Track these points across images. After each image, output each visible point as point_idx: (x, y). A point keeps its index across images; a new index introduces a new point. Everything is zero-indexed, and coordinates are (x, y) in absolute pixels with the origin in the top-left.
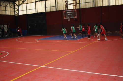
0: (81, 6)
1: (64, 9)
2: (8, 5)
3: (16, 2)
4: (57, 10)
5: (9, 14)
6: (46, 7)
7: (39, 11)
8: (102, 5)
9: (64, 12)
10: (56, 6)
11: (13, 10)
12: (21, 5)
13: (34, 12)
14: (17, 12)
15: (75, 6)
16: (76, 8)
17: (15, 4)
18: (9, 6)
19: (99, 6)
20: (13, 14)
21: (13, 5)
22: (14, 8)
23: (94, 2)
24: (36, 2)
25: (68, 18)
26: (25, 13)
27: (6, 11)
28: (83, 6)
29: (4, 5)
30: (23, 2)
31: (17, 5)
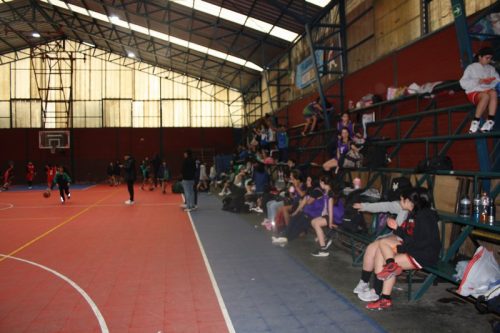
0: (74, 122)
1: (39, 126)
4: (14, 126)
8: (118, 125)
15: (66, 123)
19: (112, 125)
23: (102, 117)
25: (50, 147)
28: (78, 123)
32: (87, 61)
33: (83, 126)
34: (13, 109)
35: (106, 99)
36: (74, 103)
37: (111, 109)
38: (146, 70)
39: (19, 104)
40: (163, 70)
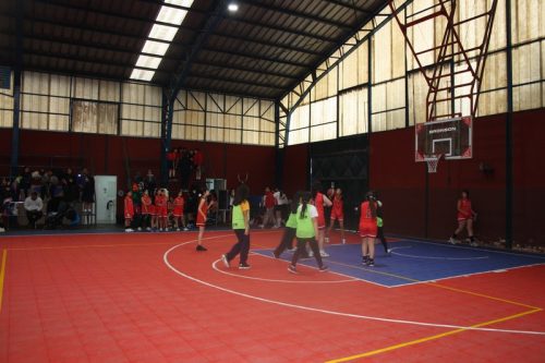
2: (254, 112)
3: (282, 98)
5: (256, 142)
6: (370, 114)
7: (349, 129)
9: (417, 128)
10: (407, 107)
11: (272, 127)
12: (297, 109)
13: (329, 134)
14: (283, 134)
15: (469, 97)
17: (280, 109)
18: (257, 115)
20: (269, 141)
21: (272, 109)
22: (277, 120)
24: (340, 93)
25: (432, 158)
27: (242, 130)
29: (237, 109)
30: (302, 97)
31: (284, 109)
34: (410, 91)
39: (417, 78)
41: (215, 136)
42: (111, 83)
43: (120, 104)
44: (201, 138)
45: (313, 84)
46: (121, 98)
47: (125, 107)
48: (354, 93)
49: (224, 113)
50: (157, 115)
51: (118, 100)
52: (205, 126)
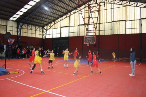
0: (100, 33)
1: (85, 35)
2: (38, 30)
3: (44, 27)
4: (79, 35)
5: (38, 37)
6: (69, 33)
7: (64, 35)
8: (119, 33)
9: (84, 37)
10: (78, 32)
12: (49, 30)
13: (58, 36)
14: (45, 35)
15: (95, 32)
16: (95, 34)
17: (44, 29)
19: (116, 33)
20: (41, 37)
21: (42, 29)
22: (43, 32)
23: (112, 30)
25: (88, 43)
26: (51, 37)
27: (35, 34)
28: (102, 33)
29: (34, 29)
30: (51, 27)
31: (45, 29)
32: (106, 5)
33: (104, 34)
34: (79, 29)
35: (113, 21)
36: (100, 24)
37: (116, 26)
38: (133, 5)
39: (81, 26)
40: (142, 3)
41: (29, 35)
42: (4, 20)
43: (7, 26)
44: (26, 36)
45: (54, 24)
46: (7, 24)
47: (8, 27)
48: (65, 28)
49: (31, 30)
50: (16, 29)
51: (6, 25)
52: (27, 33)
